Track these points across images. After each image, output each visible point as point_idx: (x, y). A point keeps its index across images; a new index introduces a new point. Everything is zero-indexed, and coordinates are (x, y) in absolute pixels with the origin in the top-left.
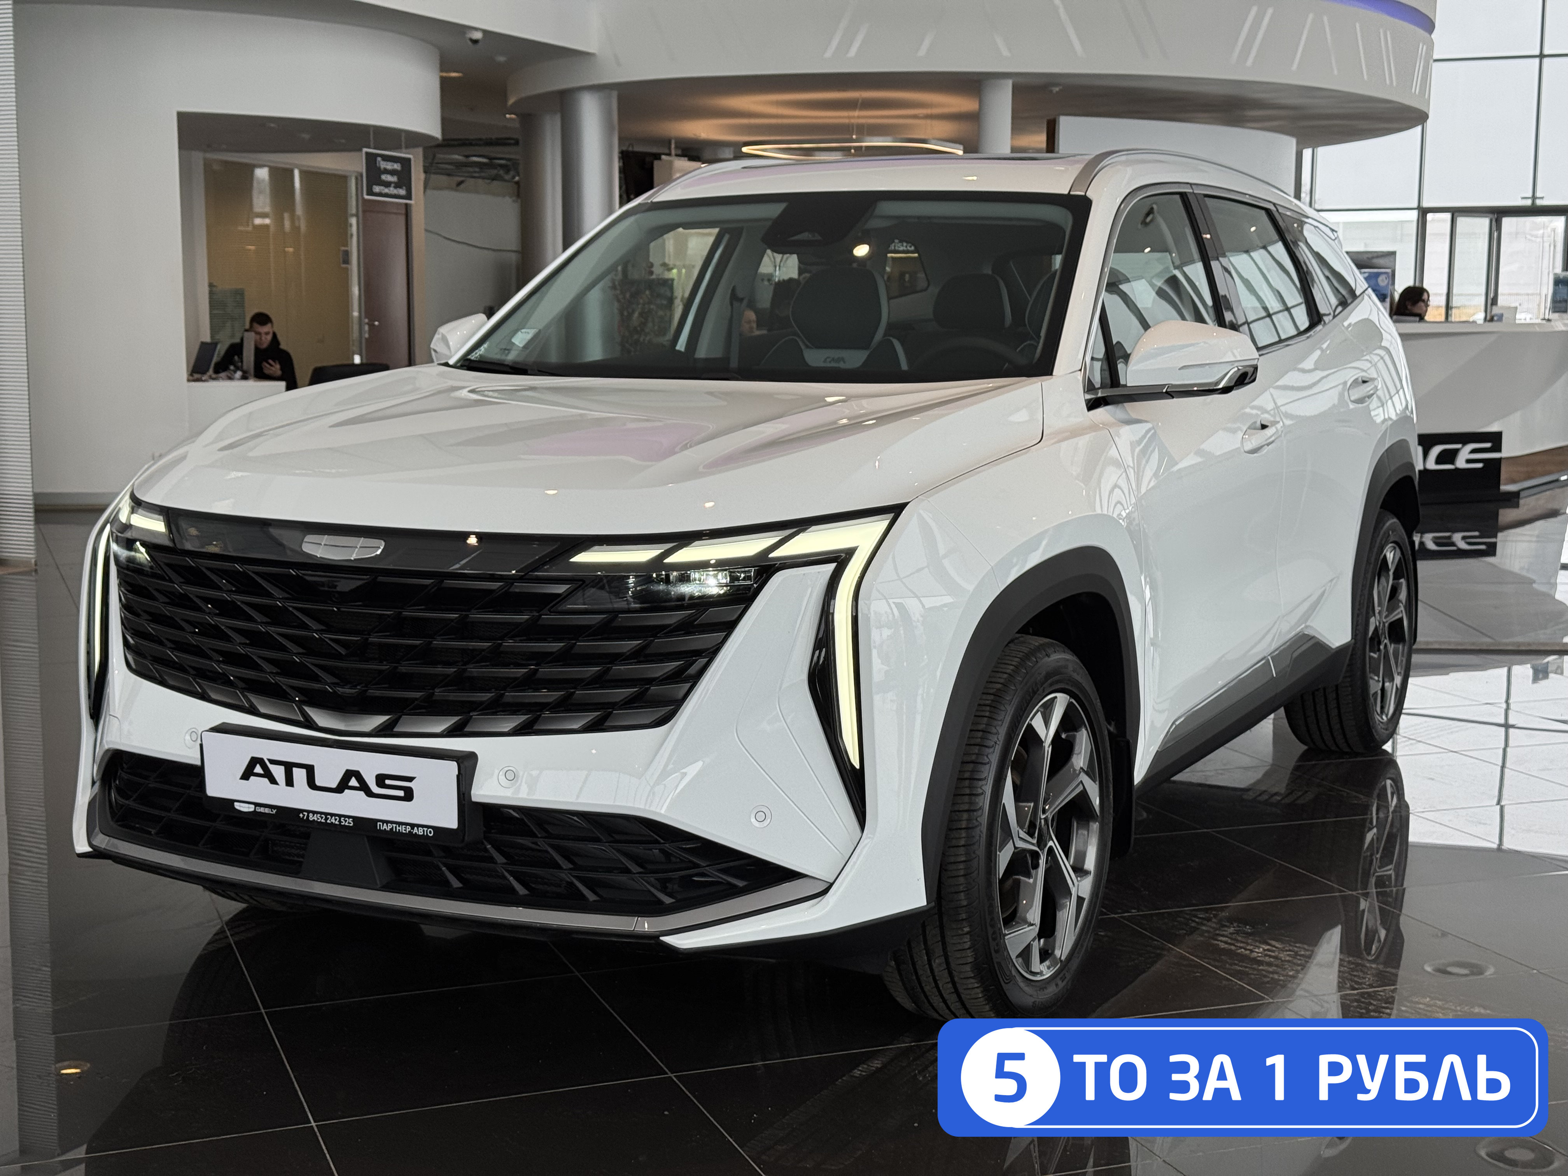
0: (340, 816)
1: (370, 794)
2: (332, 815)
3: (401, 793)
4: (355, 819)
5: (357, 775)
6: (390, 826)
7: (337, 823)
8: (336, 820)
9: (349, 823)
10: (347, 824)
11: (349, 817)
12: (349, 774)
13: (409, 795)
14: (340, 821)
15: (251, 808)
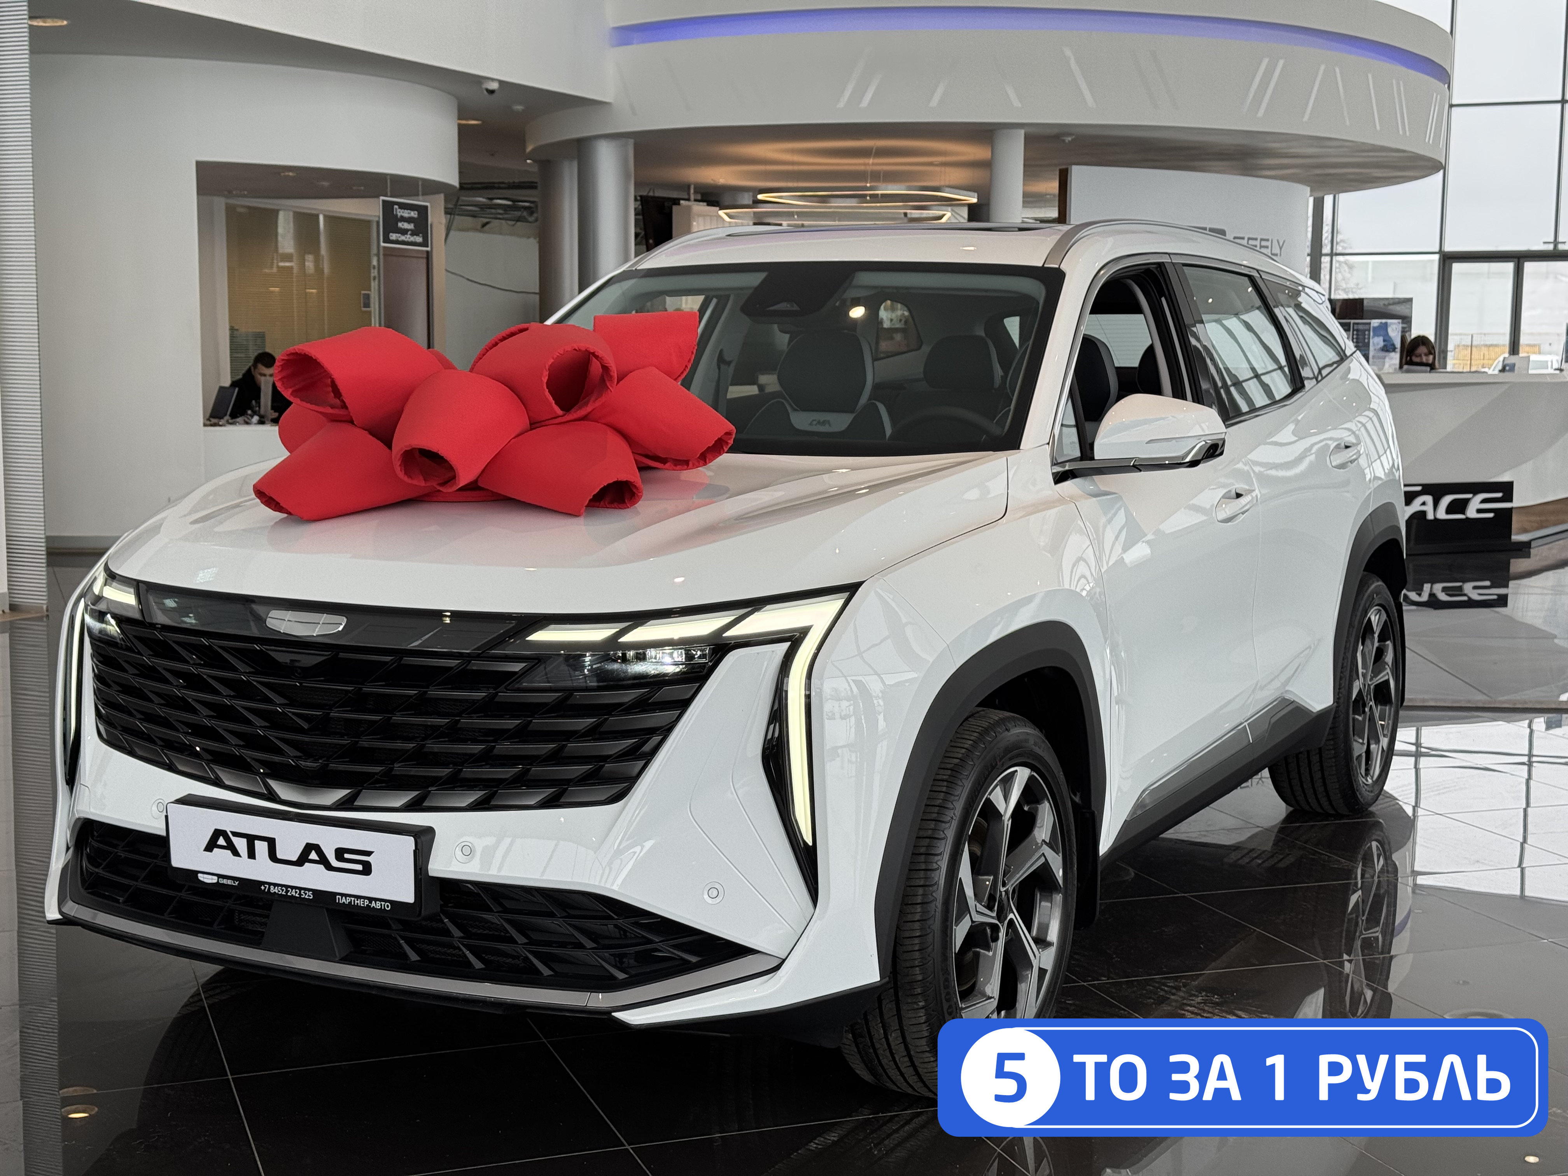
0: (300, 889)
1: (329, 867)
2: (293, 887)
3: (359, 867)
4: (315, 892)
5: (317, 848)
6: (349, 899)
7: (297, 895)
8: (296, 892)
9: (309, 896)
10: (306, 897)
11: (309, 890)
12: (310, 847)
13: (367, 869)
14: (300, 894)
15: (214, 880)
